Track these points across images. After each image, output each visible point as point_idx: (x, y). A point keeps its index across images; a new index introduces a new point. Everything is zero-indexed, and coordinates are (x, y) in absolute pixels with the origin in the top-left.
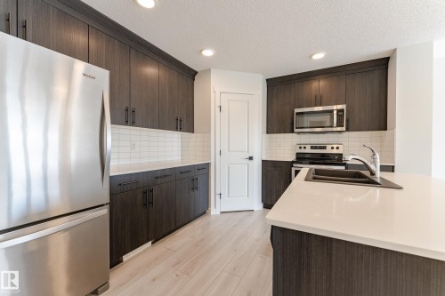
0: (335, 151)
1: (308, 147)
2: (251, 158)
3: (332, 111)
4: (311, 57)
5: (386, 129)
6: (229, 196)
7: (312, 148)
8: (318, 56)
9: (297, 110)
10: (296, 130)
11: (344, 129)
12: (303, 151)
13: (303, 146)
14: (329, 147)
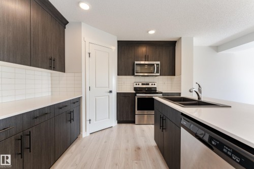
0: (153, 86)
1: (140, 84)
2: (111, 92)
3: (154, 65)
4: (148, 32)
5: (175, 75)
6: (96, 120)
7: (142, 84)
8: (152, 32)
9: (136, 62)
10: (136, 74)
11: (159, 74)
12: (137, 86)
13: (137, 83)
14: (150, 84)
